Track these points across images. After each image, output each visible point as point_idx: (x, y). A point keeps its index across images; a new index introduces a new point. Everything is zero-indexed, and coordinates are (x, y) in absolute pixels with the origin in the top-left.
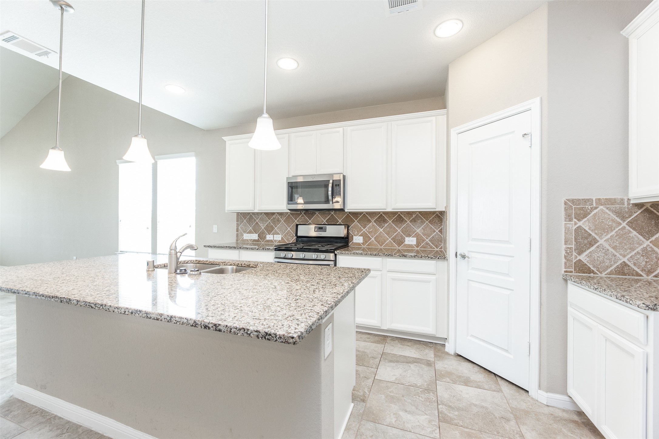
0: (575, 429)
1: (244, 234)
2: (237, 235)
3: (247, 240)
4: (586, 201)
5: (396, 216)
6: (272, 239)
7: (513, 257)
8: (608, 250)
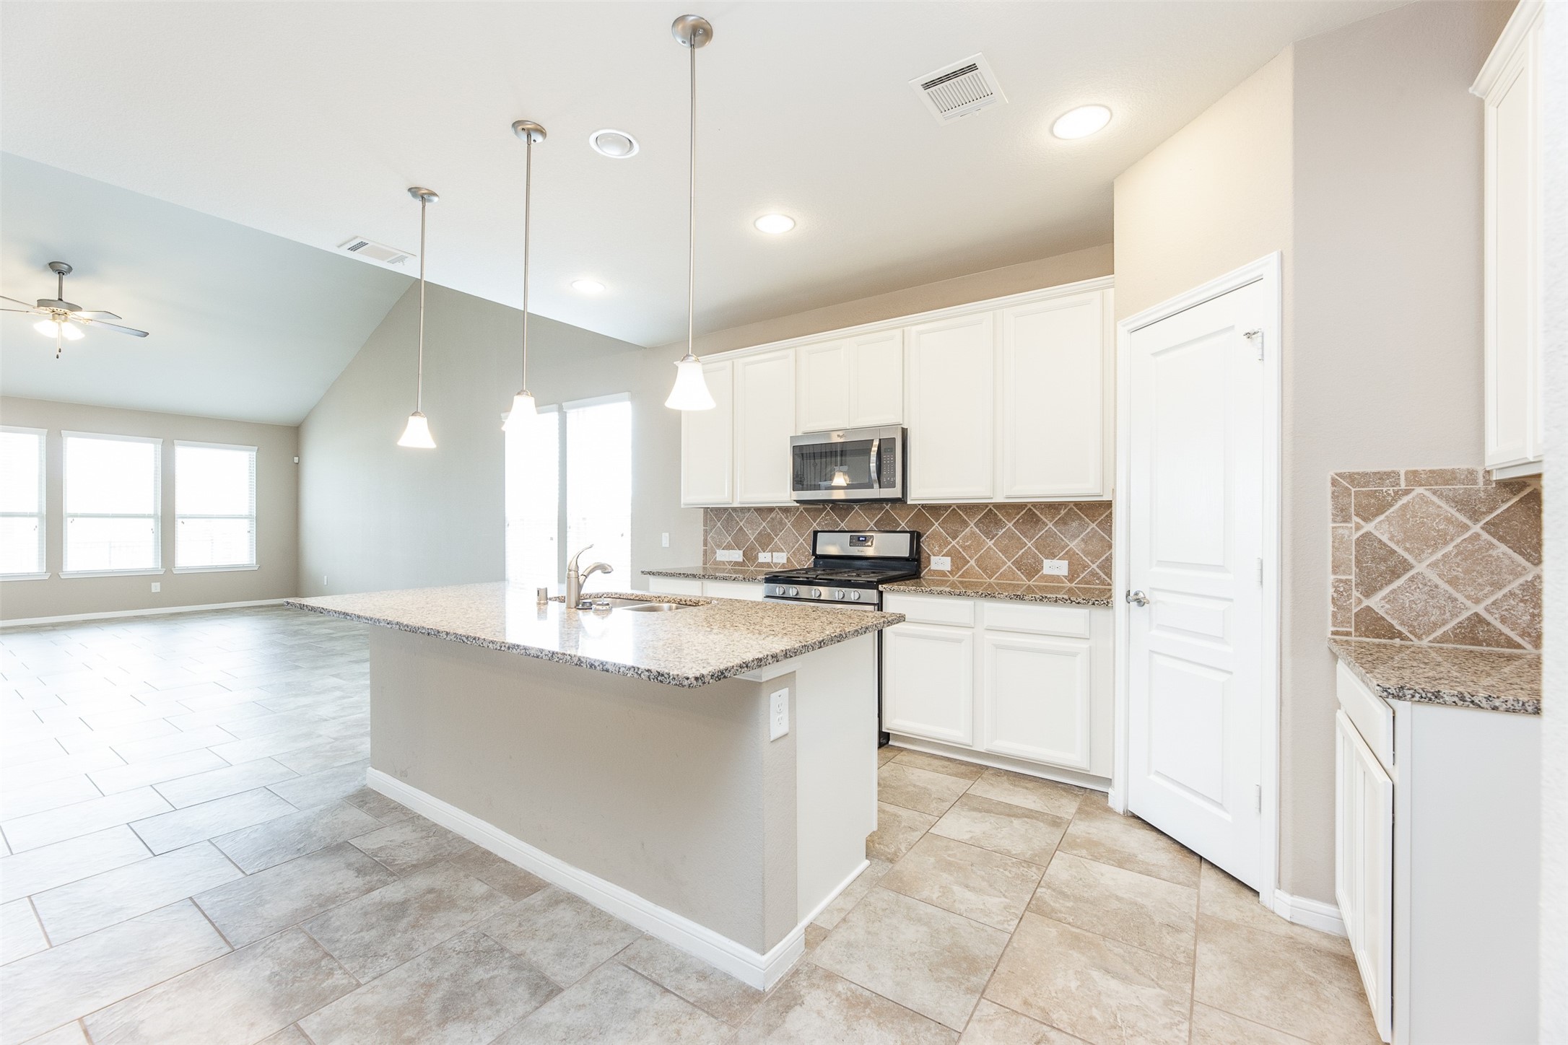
0: (1328, 968)
1: (717, 551)
2: (705, 552)
3: (723, 562)
4: (1382, 477)
5: (1023, 513)
6: (769, 560)
7: (1231, 600)
8: (1436, 586)
